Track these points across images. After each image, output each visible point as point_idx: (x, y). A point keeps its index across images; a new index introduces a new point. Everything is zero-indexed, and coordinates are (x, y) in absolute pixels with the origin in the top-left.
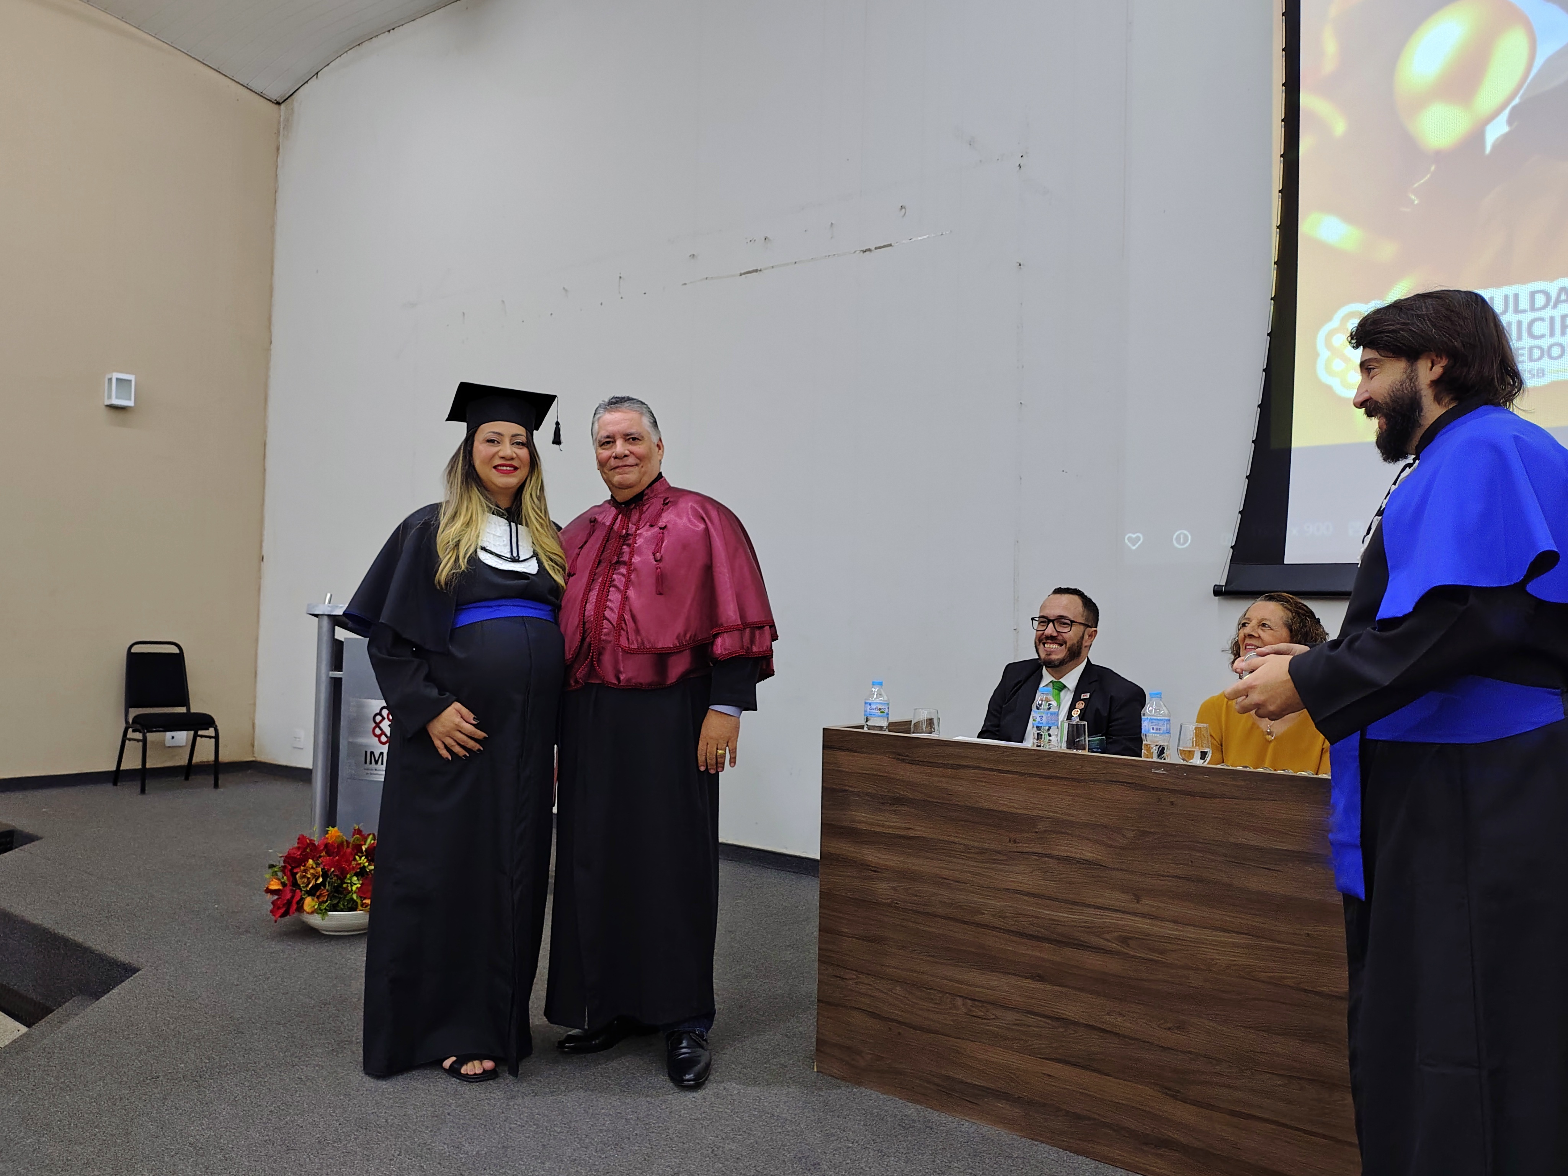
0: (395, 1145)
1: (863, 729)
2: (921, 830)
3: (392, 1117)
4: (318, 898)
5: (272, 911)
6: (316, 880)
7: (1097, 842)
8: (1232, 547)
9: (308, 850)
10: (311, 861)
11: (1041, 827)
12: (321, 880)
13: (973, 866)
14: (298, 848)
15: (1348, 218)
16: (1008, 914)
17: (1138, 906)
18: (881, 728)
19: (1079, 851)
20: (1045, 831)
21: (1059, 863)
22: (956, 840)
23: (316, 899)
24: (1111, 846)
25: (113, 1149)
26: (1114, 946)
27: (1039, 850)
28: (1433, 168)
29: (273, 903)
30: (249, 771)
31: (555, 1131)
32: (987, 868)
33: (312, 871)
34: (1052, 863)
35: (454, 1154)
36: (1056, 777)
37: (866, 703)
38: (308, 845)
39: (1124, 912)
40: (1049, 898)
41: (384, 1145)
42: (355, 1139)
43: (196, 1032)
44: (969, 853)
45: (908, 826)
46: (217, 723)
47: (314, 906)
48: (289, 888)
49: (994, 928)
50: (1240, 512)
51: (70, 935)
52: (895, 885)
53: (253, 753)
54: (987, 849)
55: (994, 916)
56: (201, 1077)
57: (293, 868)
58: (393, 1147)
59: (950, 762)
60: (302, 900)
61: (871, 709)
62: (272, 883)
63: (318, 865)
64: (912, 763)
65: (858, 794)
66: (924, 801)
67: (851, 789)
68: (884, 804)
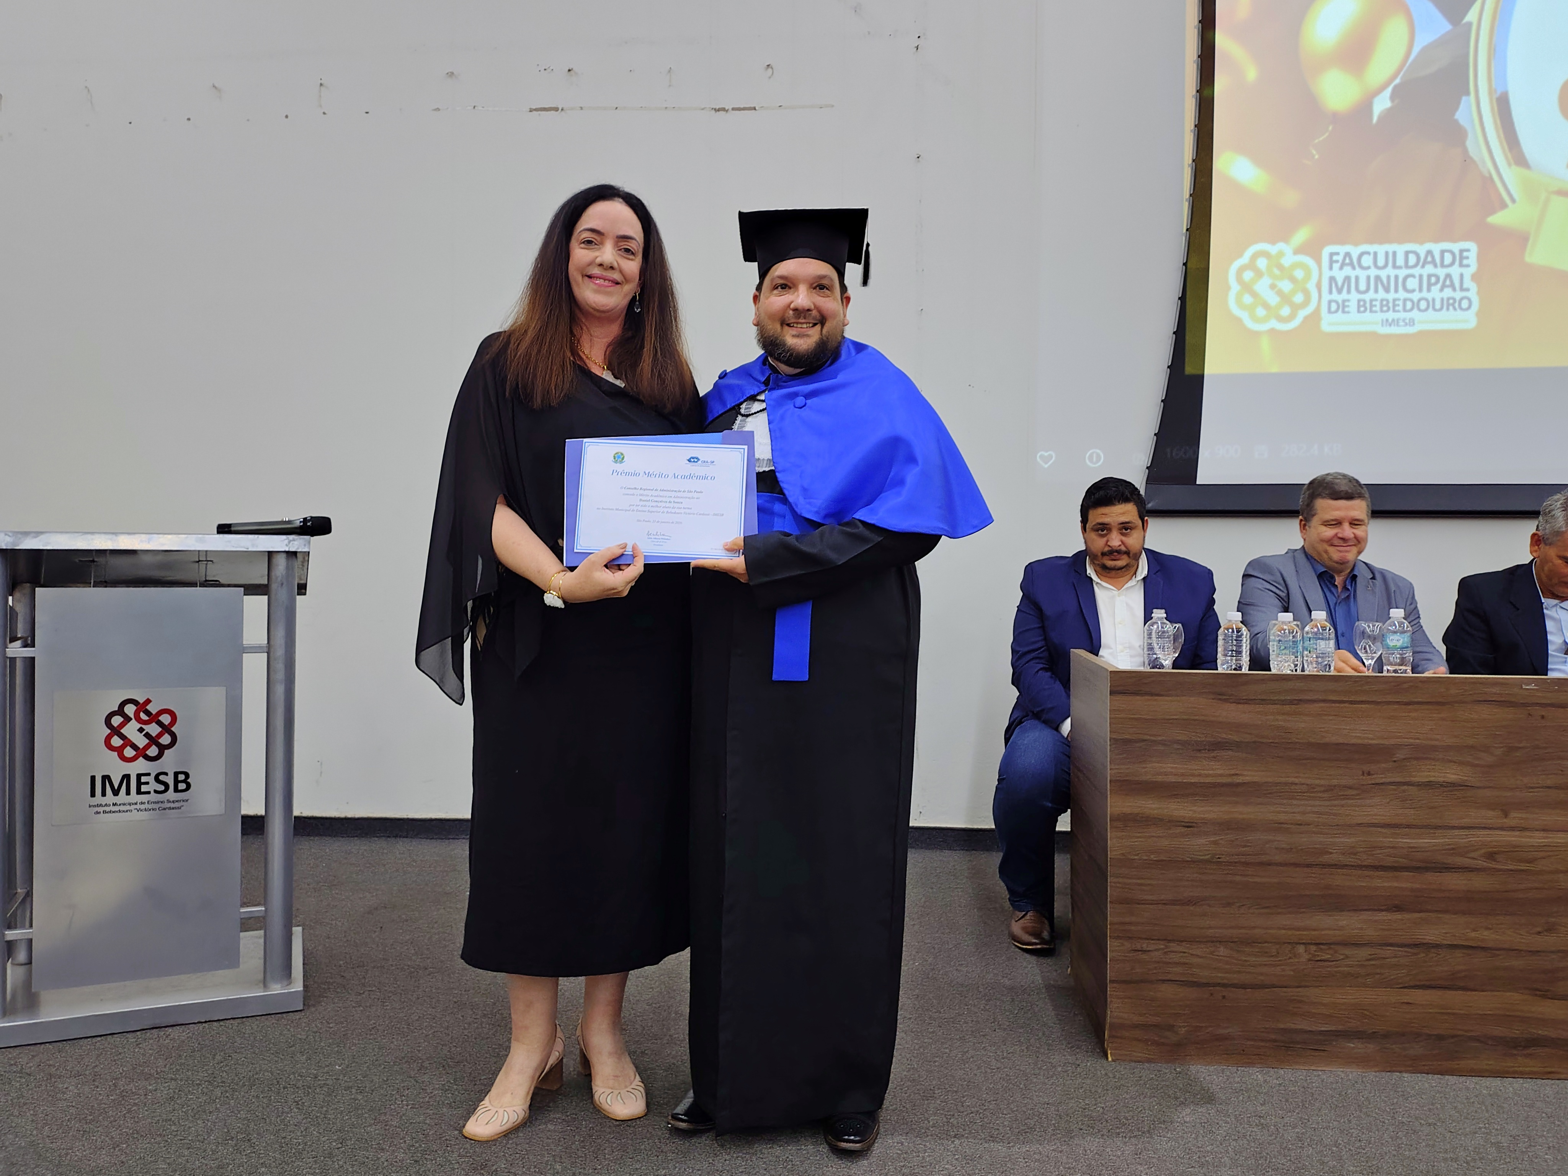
2: (1251, 774)
7: (1462, 763)
8: (1147, 468)
11: (1400, 755)
13: (1318, 806)
15: (1257, 160)
16: (1360, 850)
17: (1505, 820)
19: (1441, 774)
20: (1404, 759)
21: (1419, 790)
22: (1296, 780)
24: (1477, 765)
26: (1481, 863)
27: (1398, 779)
28: (1331, 127)
32: (1338, 806)
34: (1413, 790)
39: (1491, 829)
44: (1313, 792)
45: (1233, 772)
49: (1344, 866)
50: (1155, 434)
52: (1214, 838)
54: (1335, 786)
55: (1343, 853)
64: (1238, 702)
65: (1163, 743)
66: (1255, 742)
67: (1152, 738)
68: (1200, 750)
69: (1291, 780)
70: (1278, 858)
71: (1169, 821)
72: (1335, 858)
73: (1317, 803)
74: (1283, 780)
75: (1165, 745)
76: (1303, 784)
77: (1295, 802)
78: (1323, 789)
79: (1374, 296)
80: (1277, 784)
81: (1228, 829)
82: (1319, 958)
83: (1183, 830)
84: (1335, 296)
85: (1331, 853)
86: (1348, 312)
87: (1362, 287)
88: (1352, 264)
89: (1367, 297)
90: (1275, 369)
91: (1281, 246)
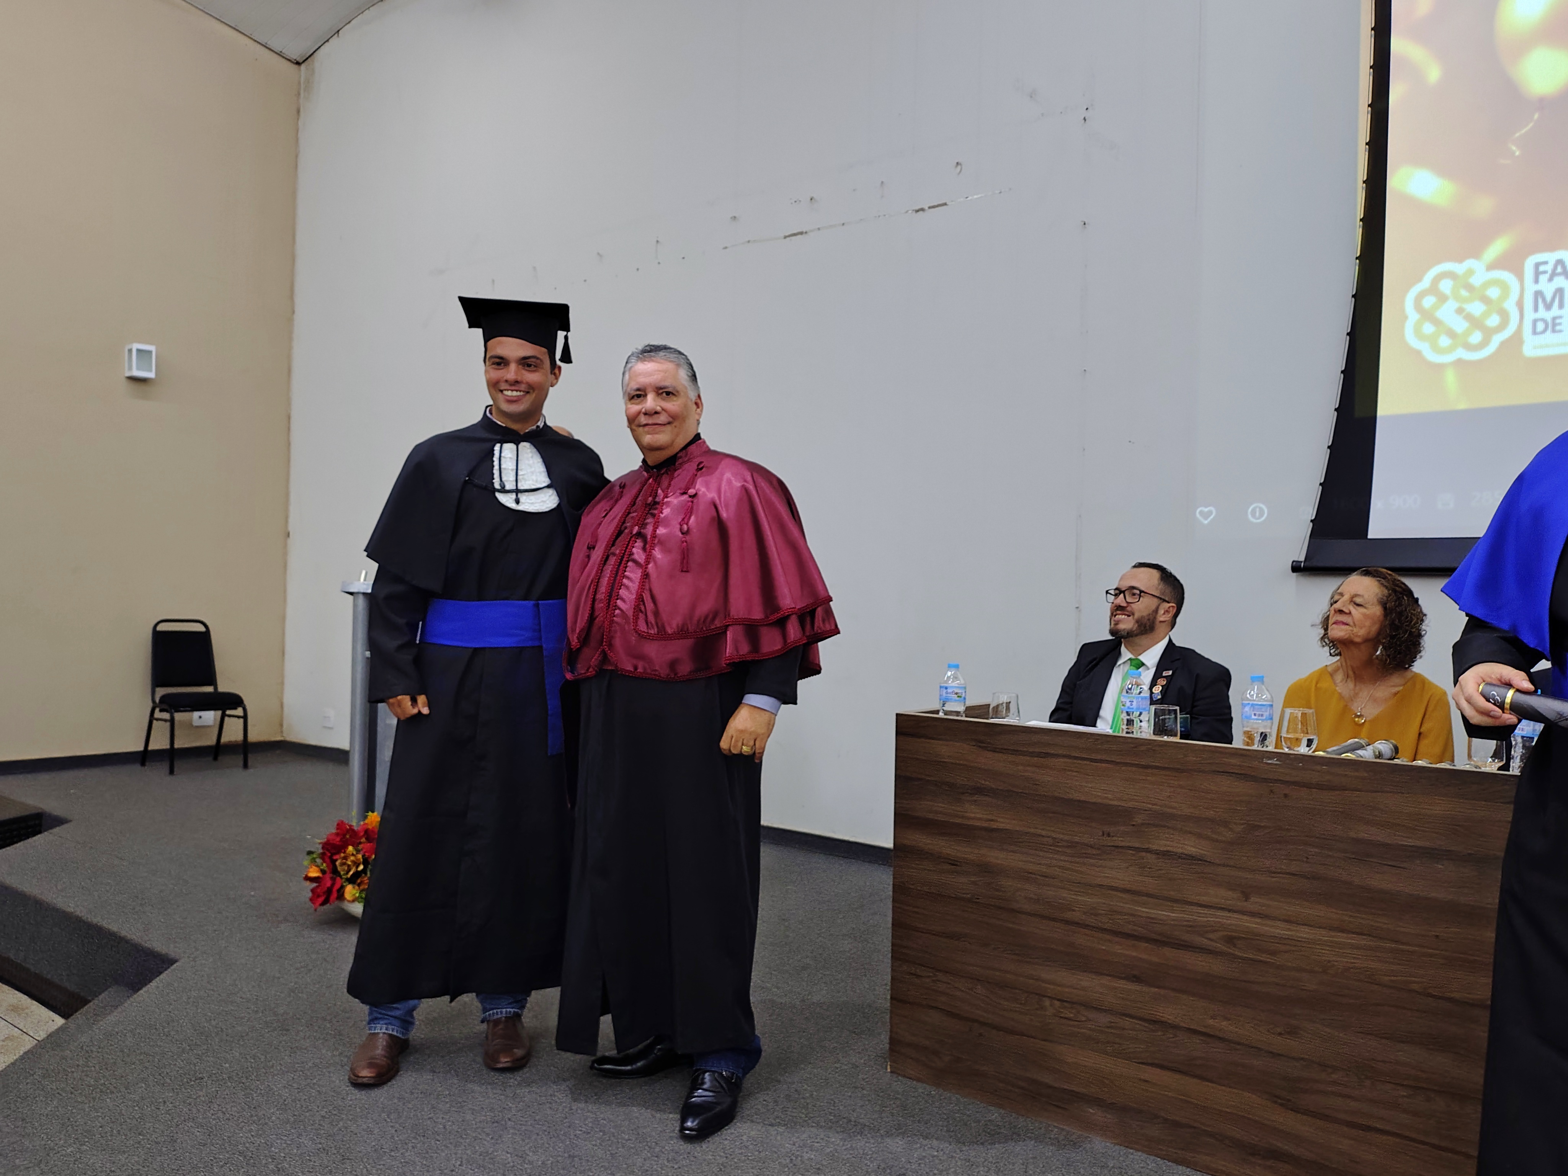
0: (456, 1154)
1: (938, 714)
2: (1005, 822)
3: (449, 1123)
4: (359, 885)
5: (311, 900)
6: (357, 867)
7: (1200, 836)
8: (1312, 521)
9: (348, 836)
10: (350, 848)
11: (1138, 820)
12: (361, 867)
14: (337, 834)
15: (1442, 170)
16: (1101, 912)
17: (1245, 904)
18: (958, 713)
19: (1181, 846)
20: (1143, 824)
21: (1159, 858)
22: (1044, 833)
23: (357, 887)
24: (1217, 841)
25: (159, 1159)
26: (1220, 946)
27: (1137, 845)
28: (1536, 116)
29: (313, 891)
30: (278, 752)
31: (623, 1139)
32: (1078, 863)
33: (352, 858)
34: (1150, 858)
35: (518, 1164)
36: (1157, 768)
37: (941, 687)
38: (348, 831)
39: (1229, 911)
40: (1148, 895)
41: (443, 1154)
42: (413, 1147)
43: (240, 1029)
44: (1057, 846)
45: (990, 817)
46: (246, 702)
47: (354, 895)
48: (329, 876)
49: (1086, 926)
50: (1321, 484)
51: (105, 924)
53: (282, 732)
54: (1077, 843)
55: (1085, 913)
56: (247, 1078)
57: (333, 854)
58: (454, 1156)
59: (1037, 750)
60: (342, 888)
61: (947, 693)
62: (311, 870)
63: (358, 851)
64: (994, 750)
66: (1008, 790)
67: (927, 778)
68: (963, 793)
69: (1039, 831)
70: (1027, 907)
71: (939, 857)
72: (1077, 915)
73: (1061, 857)
74: (1032, 830)
75: (936, 785)
76: (1049, 837)
77: (1041, 854)
78: (1065, 844)
80: (1027, 834)
82: (1062, 1015)
83: (950, 866)
84: (1542, 313)
85: (1074, 911)
90: (1462, 406)
91: (1470, 263)
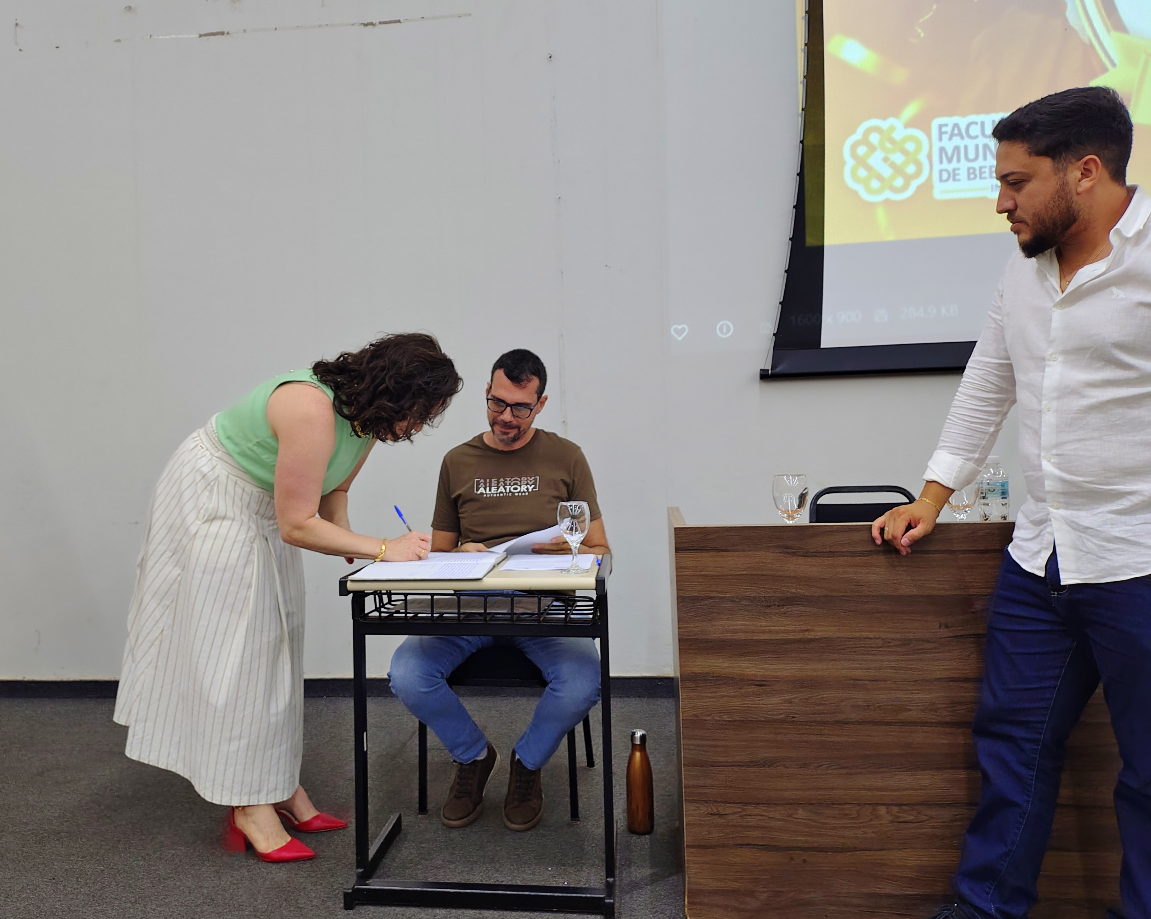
8: (774, 335)
11: (976, 604)
13: (892, 661)
15: (867, 43)
16: (939, 706)
22: (871, 635)
27: (976, 630)
28: (934, 7)
32: (913, 660)
45: (803, 628)
50: (780, 303)
52: (788, 697)
54: (912, 640)
55: (923, 711)
64: (806, 555)
65: (731, 600)
66: (826, 596)
67: (720, 595)
68: (769, 606)
69: (865, 634)
70: (854, 716)
71: (742, 680)
72: (913, 715)
73: (893, 658)
74: (857, 635)
75: (733, 601)
76: (877, 638)
77: (870, 657)
78: (898, 643)
79: (984, 163)
80: (850, 639)
81: (802, 688)
82: (901, 820)
83: (756, 688)
84: (945, 165)
85: (910, 710)
86: (959, 180)
87: (972, 155)
88: (960, 134)
89: (976, 165)
90: (891, 238)
91: (891, 121)
